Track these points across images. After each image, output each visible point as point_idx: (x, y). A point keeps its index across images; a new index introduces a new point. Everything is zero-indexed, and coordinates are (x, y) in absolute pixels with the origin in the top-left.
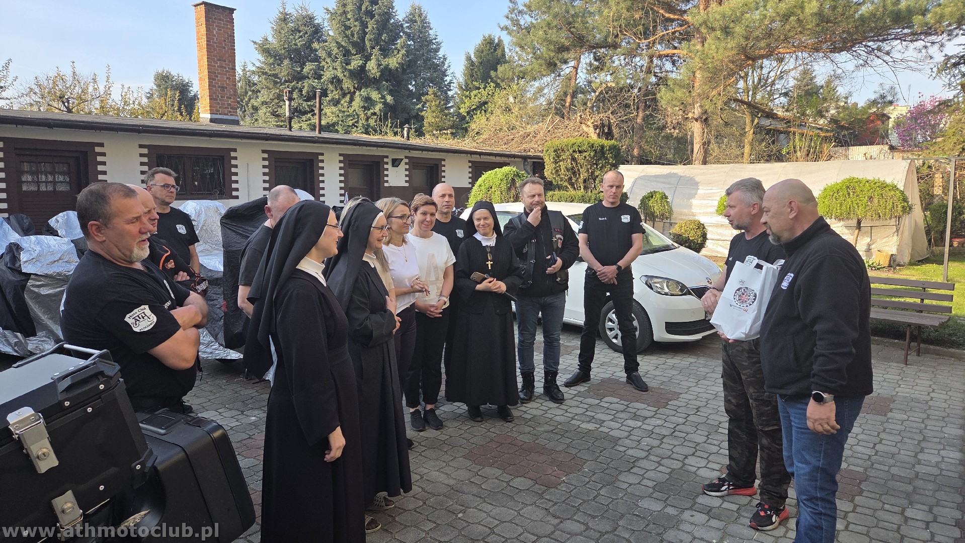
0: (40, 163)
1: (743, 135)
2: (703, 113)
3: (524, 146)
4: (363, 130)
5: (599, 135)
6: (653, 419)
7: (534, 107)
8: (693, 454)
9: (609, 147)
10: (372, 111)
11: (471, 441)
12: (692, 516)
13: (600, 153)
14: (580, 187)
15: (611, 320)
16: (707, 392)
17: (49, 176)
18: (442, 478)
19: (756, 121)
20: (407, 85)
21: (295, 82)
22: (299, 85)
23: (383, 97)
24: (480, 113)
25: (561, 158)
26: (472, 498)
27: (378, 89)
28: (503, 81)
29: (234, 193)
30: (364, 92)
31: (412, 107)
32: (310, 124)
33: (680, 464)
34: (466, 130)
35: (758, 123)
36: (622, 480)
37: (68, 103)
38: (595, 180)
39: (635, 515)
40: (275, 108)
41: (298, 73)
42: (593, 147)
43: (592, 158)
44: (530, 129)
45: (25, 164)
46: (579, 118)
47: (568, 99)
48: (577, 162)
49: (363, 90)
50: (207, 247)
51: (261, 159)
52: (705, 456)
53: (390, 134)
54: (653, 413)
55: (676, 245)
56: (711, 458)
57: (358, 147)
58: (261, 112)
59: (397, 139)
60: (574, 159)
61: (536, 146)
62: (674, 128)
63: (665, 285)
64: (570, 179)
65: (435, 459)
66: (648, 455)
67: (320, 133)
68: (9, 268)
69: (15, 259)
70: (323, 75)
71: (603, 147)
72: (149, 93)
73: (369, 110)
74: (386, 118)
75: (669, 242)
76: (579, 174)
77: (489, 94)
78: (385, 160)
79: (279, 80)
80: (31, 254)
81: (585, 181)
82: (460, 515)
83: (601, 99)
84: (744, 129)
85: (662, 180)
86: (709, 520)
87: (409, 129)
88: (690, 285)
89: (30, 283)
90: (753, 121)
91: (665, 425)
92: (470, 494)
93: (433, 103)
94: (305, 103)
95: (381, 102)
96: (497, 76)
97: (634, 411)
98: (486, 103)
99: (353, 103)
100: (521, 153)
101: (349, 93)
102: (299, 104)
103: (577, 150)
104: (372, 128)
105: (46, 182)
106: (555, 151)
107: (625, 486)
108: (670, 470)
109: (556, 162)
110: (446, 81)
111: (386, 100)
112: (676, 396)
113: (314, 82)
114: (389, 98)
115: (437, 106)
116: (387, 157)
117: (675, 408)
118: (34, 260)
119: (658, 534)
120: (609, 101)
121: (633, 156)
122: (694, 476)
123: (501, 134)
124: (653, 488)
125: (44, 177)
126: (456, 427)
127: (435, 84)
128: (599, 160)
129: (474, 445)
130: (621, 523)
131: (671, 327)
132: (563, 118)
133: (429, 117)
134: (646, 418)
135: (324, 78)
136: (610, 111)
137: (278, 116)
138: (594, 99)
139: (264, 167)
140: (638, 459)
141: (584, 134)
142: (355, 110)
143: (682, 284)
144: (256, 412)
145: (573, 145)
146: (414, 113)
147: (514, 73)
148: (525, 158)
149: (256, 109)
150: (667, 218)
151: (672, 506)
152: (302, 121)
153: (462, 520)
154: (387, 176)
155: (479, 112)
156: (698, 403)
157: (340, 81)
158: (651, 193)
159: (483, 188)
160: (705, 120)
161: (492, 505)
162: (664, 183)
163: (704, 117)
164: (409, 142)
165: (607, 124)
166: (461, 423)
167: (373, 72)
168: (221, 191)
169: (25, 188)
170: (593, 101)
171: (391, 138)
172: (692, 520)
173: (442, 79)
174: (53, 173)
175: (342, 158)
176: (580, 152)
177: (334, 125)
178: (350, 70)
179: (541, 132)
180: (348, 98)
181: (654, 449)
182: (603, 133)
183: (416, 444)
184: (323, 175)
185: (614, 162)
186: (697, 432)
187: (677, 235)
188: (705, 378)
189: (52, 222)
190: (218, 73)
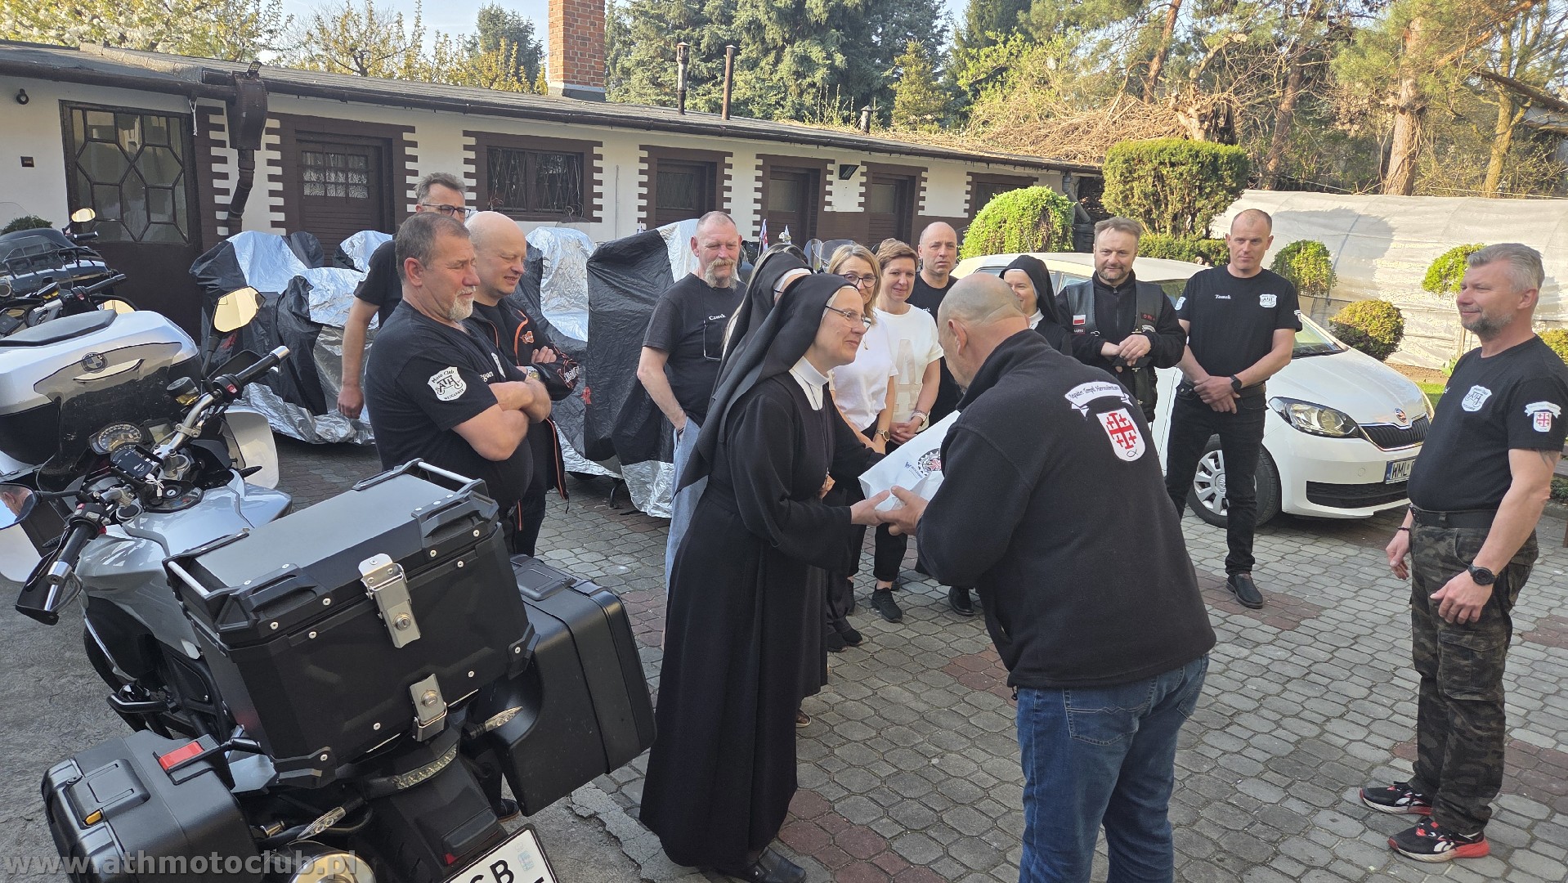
0: (327, 153)
1: (1489, 140)
2: (1416, 99)
3: (1067, 148)
4: (792, 113)
5: (1207, 132)
6: (1271, 647)
7: (1089, 77)
8: (1341, 717)
9: (1229, 156)
10: (809, 80)
11: (954, 645)
12: (1334, 821)
13: (1211, 168)
14: (1165, 227)
15: (1204, 469)
16: (1375, 611)
17: (341, 175)
18: (906, 697)
19: (1520, 115)
20: (869, 36)
21: (690, 28)
22: (696, 34)
23: (829, 56)
24: (993, 87)
25: (1135, 175)
26: (954, 736)
27: (822, 42)
28: (1038, 29)
29: (596, 214)
30: (799, 48)
31: (876, 73)
32: (710, 100)
33: (1316, 731)
34: (965, 116)
35: (1522, 119)
36: (1209, 743)
37: (362, 59)
38: (1194, 216)
39: (1229, 803)
40: (657, 72)
41: (696, 13)
42: (1197, 156)
43: (1193, 177)
44: (1079, 118)
45: (309, 154)
46: (1173, 101)
47: (1155, 65)
48: (1163, 182)
49: (797, 44)
50: (563, 300)
51: (638, 160)
52: (1366, 721)
53: (837, 121)
54: (1271, 638)
55: (1342, 345)
56: (1375, 727)
57: (788, 144)
58: (634, 79)
59: (847, 131)
60: (1159, 177)
61: (1089, 148)
62: (1351, 121)
63: (1314, 417)
64: (1149, 212)
65: (894, 667)
66: (1258, 708)
67: (728, 118)
68: (294, 313)
69: (302, 301)
70: (735, 17)
71: (1216, 157)
72: (470, 42)
73: (805, 78)
74: (833, 94)
75: (1330, 339)
76: (1166, 205)
77: (1012, 54)
78: (830, 167)
79: (665, 25)
80: (323, 296)
81: (1175, 217)
82: (935, 761)
83: (1217, 64)
84: (1492, 128)
85: (1321, 221)
86: (1364, 832)
87: (870, 112)
88: (1362, 419)
89: (321, 338)
90: (1512, 115)
91: (1292, 659)
92: (951, 730)
93: (914, 69)
94: (703, 64)
95: (825, 65)
96: (1028, 21)
97: (1236, 629)
98: (1005, 69)
99: (780, 66)
100: (1060, 160)
101: (775, 48)
102: (694, 66)
103: (1167, 161)
104: (807, 109)
105: (336, 184)
106: (1126, 161)
107: (1214, 754)
108: (1296, 738)
109: (1125, 182)
110: (936, 26)
111: (834, 61)
112: (1317, 612)
113: (720, 29)
114: (839, 59)
115: (919, 74)
116: (833, 162)
117: (1313, 633)
118: (327, 305)
119: (1270, 842)
120: (1231, 68)
121: (1265, 173)
122: (1342, 753)
123: (1026, 127)
124: (1266, 764)
125: (333, 175)
126: (929, 620)
127: (915, 33)
128: (1206, 180)
129: (959, 654)
130: (1204, 813)
131: (1316, 491)
132: (1142, 98)
133: (904, 94)
134: (1258, 644)
135: (737, 23)
136: (1232, 88)
137: (660, 85)
138: (1203, 64)
139: (642, 172)
140: (1239, 712)
141: (1179, 130)
142: (782, 78)
143: (1347, 417)
144: (627, 559)
145: (1161, 151)
146: (877, 85)
147: (1059, 15)
148: (1066, 171)
149: (627, 72)
150: (1322, 291)
151: (1299, 799)
152: (698, 94)
153: (938, 769)
154: (830, 193)
155: (990, 85)
156: (1357, 629)
157: (760, 28)
158: (1298, 243)
159: (990, 222)
160: (1419, 110)
161: (987, 752)
162: (1325, 226)
163: (1418, 106)
164: (866, 137)
165: (1225, 112)
166: (937, 614)
167: (816, 12)
168: (576, 208)
169: (307, 192)
170: (1201, 69)
171: (838, 129)
172: (1333, 826)
173: (930, 23)
174: (345, 171)
175: (760, 162)
176: (1173, 165)
177: (746, 102)
178: (779, 9)
179: (1101, 124)
180: (771, 57)
181: (1269, 699)
182: (1215, 130)
183: (865, 639)
184: (729, 189)
185: (1234, 185)
186: (1351, 680)
187: (1343, 326)
188: (1372, 585)
189: (345, 245)
190: (579, 15)
